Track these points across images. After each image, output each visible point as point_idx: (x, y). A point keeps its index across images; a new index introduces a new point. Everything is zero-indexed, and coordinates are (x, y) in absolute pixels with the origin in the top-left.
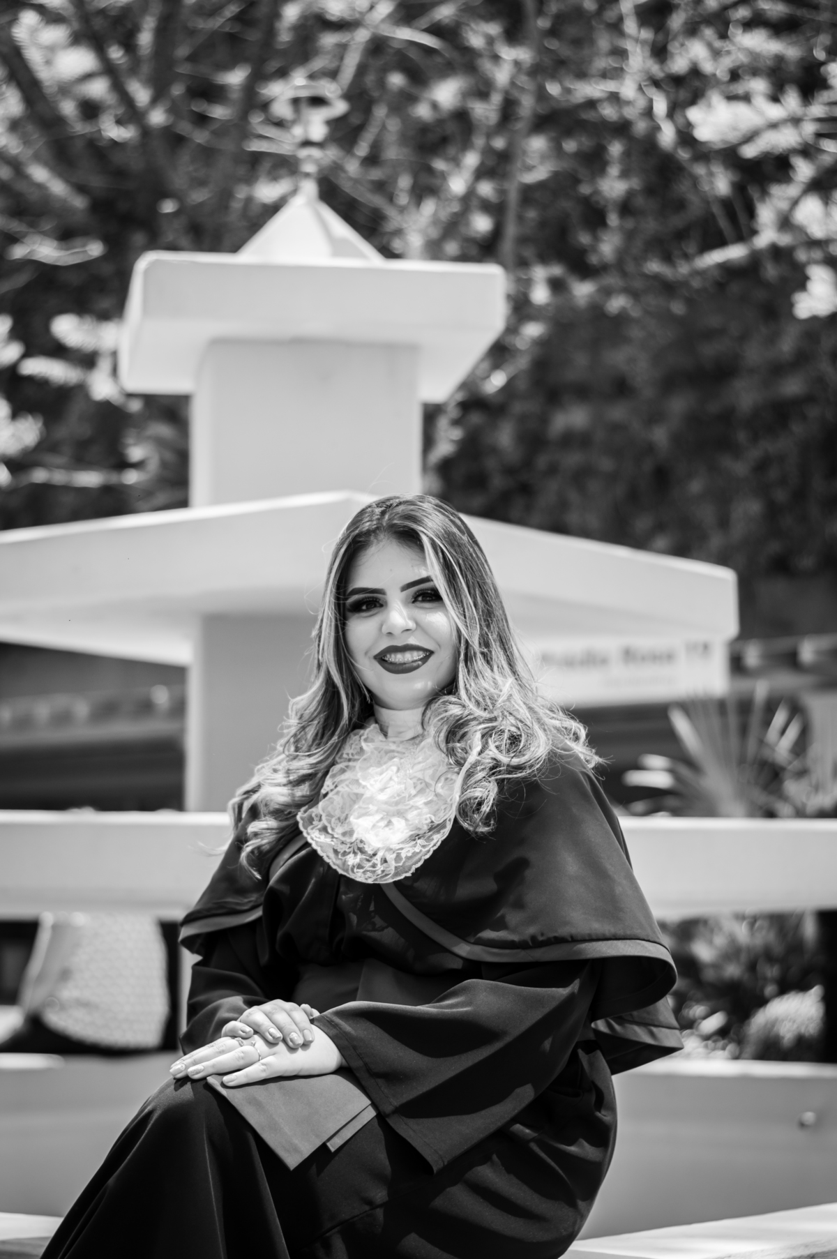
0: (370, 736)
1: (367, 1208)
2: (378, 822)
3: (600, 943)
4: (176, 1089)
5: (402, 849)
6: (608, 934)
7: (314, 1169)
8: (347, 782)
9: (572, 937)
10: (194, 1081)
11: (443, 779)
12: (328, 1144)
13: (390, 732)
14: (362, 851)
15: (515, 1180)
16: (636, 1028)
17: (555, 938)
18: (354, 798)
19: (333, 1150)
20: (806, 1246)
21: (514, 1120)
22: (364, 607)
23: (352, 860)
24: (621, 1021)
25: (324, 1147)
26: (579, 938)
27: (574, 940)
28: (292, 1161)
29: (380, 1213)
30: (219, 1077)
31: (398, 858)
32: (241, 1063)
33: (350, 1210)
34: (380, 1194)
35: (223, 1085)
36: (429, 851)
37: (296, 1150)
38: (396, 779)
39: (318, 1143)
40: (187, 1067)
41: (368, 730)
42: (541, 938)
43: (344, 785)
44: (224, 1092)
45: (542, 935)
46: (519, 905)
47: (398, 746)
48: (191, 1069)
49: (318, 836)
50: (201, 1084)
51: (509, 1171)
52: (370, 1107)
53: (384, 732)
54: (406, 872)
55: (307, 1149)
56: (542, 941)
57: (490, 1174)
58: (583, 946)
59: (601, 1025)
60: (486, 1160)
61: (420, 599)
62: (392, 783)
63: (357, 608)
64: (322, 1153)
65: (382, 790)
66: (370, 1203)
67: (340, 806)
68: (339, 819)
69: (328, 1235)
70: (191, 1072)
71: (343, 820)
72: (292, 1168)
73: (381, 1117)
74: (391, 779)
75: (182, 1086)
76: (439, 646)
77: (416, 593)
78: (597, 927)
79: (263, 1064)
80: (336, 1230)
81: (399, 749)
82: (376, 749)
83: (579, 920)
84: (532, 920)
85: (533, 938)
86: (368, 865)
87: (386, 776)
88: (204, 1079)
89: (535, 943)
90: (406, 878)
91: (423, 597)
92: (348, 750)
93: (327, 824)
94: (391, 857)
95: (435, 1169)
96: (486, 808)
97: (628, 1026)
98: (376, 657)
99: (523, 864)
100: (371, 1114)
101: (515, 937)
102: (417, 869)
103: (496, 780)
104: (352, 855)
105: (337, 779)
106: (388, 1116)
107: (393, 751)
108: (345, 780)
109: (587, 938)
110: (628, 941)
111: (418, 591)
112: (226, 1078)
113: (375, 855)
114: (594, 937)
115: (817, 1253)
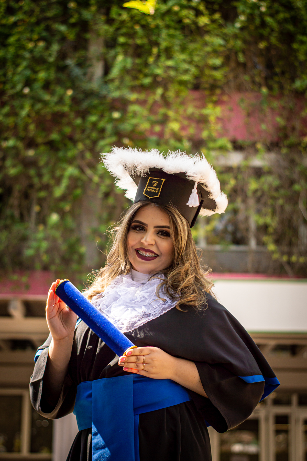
13: (135, 279)
22: (138, 229)
53: (133, 279)
61: (160, 233)
68: (107, 306)
76: (162, 254)
77: (159, 231)
91: (162, 233)
98: (135, 249)
111: (160, 230)
113: (119, 321)
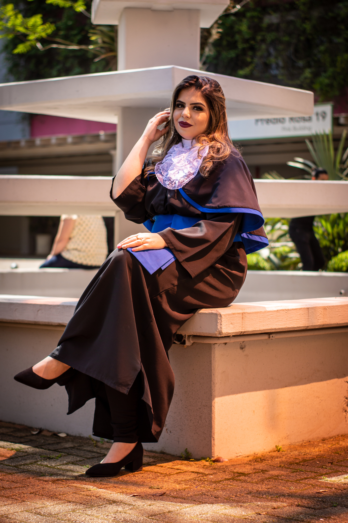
0: (178, 147)
1: (172, 286)
2: (175, 172)
3: (238, 208)
4: (119, 251)
5: (180, 180)
6: (240, 206)
7: (157, 275)
8: (169, 160)
9: (229, 206)
10: (123, 249)
11: (195, 160)
12: (162, 268)
13: (185, 146)
14: (170, 180)
15: (216, 280)
16: (255, 236)
17: (224, 206)
18: (170, 164)
19: (163, 269)
20: (306, 305)
21: (216, 262)
22: (180, 106)
23: (167, 183)
24: (251, 234)
25: (160, 268)
26: (231, 206)
27: (230, 207)
28: (151, 272)
29: (176, 287)
30: (131, 248)
31: (179, 182)
32: (137, 245)
33: (168, 286)
34: (176, 283)
35: (132, 251)
36: (188, 181)
37: (152, 269)
38: (183, 159)
39: (159, 267)
40: (122, 245)
41: (178, 145)
42: (221, 206)
43: (168, 161)
44: (132, 252)
45: (221, 205)
46: (216, 196)
47: (185, 150)
48: (123, 246)
49: (159, 175)
50: (126, 250)
51: (214, 277)
52: (173, 258)
53: (183, 146)
54: (181, 186)
55: (156, 269)
56: (221, 207)
57: (210, 279)
58: (232, 209)
59: (244, 235)
60: (208, 275)
61: (194, 109)
62: (182, 161)
63: (178, 106)
64: (160, 271)
65: (178, 163)
66: (173, 285)
67: (166, 167)
68: (166, 170)
69: (161, 293)
70: (123, 247)
71: (167, 171)
72: (151, 274)
73: (177, 261)
74: (181, 159)
75: (120, 251)
76: (195, 124)
77: (194, 107)
78: (237, 204)
79: (144, 246)
80: (164, 292)
81: (185, 151)
82: (178, 150)
83: (232, 202)
84: (219, 201)
85: (218, 206)
86: (170, 185)
87: (180, 158)
88: (126, 249)
89: (219, 207)
90: (180, 188)
91: (196, 108)
92: (171, 150)
93: (162, 172)
94: (177, 182)
95: (193, 277)
96: (207, 169)
97: (253, 236)
99: (218, 184)
100: (173, 260)
101: (214, 206)
102: (184, 186)
103: (212, 161)
104: (167, 181)
105: (166, 159)
106: (181, 262)
107: (184, 151)
108: (168, 159)
109: (234, 207)
110: (246, 209)
112: (133, 249)
113: (173, 182)
114: (236, 207)
115: (309, 307)
